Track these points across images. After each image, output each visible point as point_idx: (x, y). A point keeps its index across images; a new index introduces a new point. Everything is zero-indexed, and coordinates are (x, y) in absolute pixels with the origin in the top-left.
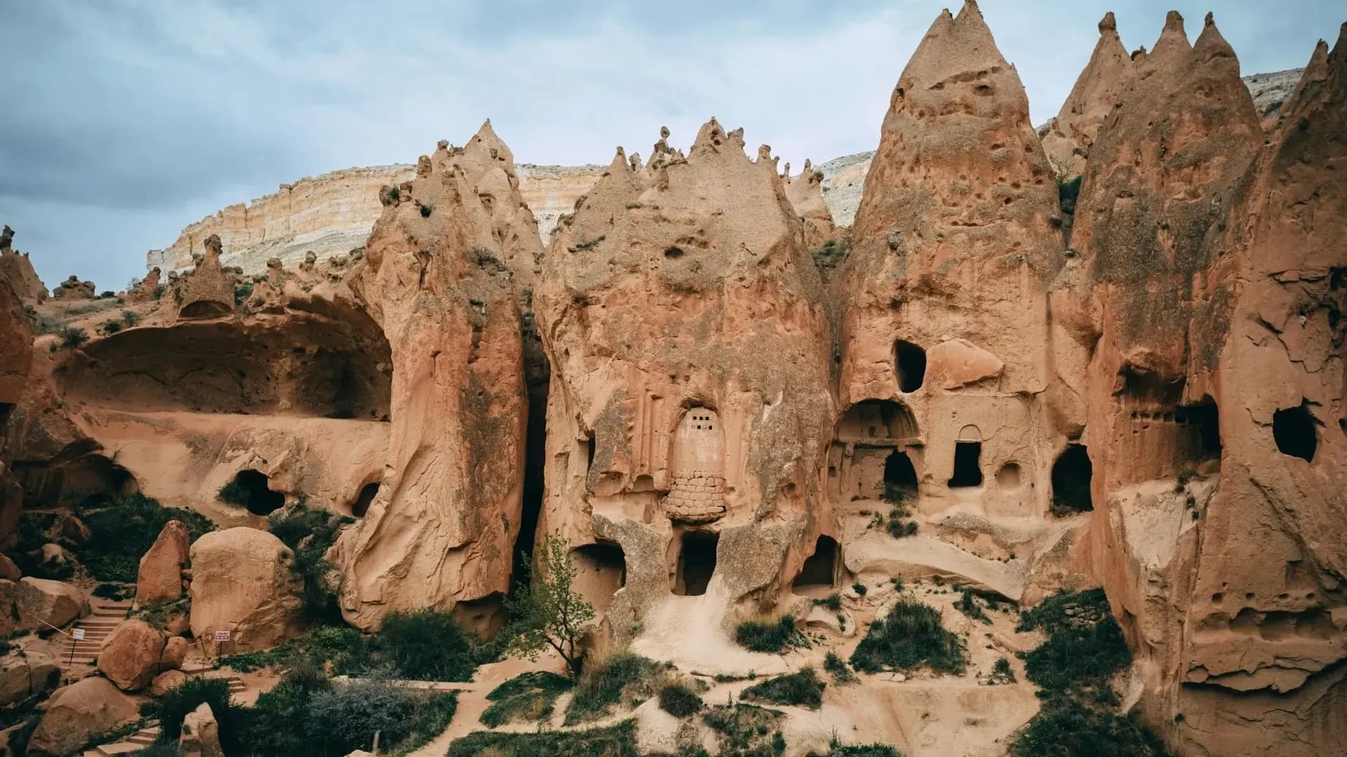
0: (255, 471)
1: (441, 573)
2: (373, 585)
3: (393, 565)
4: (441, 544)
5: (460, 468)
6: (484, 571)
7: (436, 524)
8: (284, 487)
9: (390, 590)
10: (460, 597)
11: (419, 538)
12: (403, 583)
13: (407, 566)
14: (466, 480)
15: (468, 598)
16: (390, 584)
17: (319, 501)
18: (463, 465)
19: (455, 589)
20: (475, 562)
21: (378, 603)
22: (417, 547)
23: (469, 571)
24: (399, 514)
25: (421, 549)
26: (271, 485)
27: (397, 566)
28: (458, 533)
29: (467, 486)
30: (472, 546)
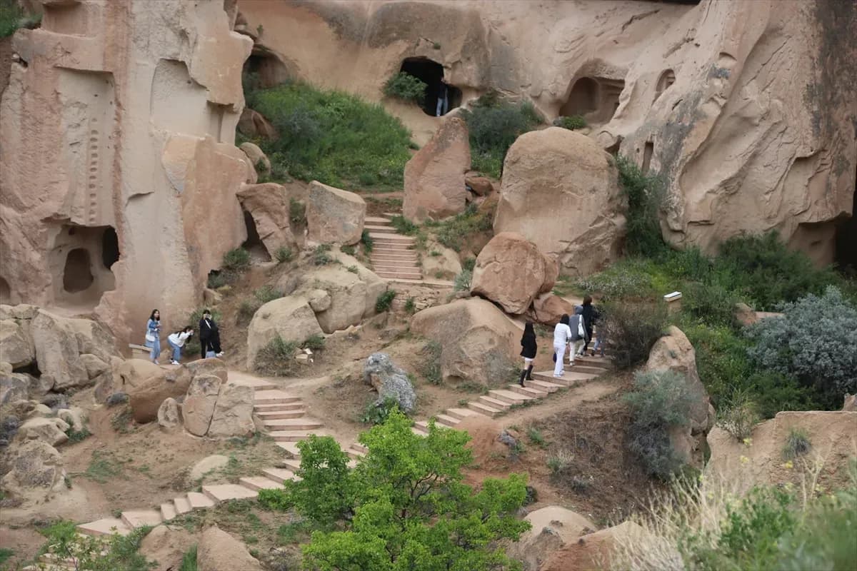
0: (424, 58)
1: (783, 190)
2: (702, 201)
3: (726, 177)
4: (787, 151)
5: (812, 58)
6: (834, 185)
7: (782, 127)
8: (465, 79)
9: (720, 207)
10: (805, 218)
11: (759, 144)
12: (733, 200)
13: (740, 179)
14: (819, 73)
15: (815, 220)
16: (720, 200)
17: (515, 98)
18: (815, 53)
19: (799, 208)
20: (822, 176)
21: (707, 223)
22: (755, 155)
23: (817, 186)
24: (736, 115)
25: (759, 159)
26: (448, 77)
27: (731, 179)
28: (810, 139)
29: (819, 82)
30: (821, 156)
